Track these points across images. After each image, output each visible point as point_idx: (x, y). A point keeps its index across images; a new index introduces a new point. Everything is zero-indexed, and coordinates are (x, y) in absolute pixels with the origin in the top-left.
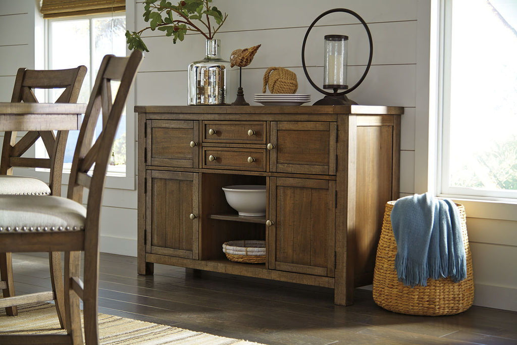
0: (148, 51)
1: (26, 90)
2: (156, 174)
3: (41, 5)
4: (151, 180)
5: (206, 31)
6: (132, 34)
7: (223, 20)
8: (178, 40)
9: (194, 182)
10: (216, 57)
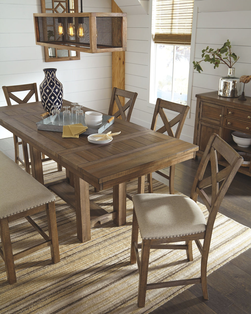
0: (202, 71)
1: (160, 109)
2: (203, 123)
3: (154, 38)
4: (200, 125)
5: (229, 64)
6: (196, 62)
7: (237, 59)
8: (216, 67)
9: (220, 130)
10: (233, 76)
